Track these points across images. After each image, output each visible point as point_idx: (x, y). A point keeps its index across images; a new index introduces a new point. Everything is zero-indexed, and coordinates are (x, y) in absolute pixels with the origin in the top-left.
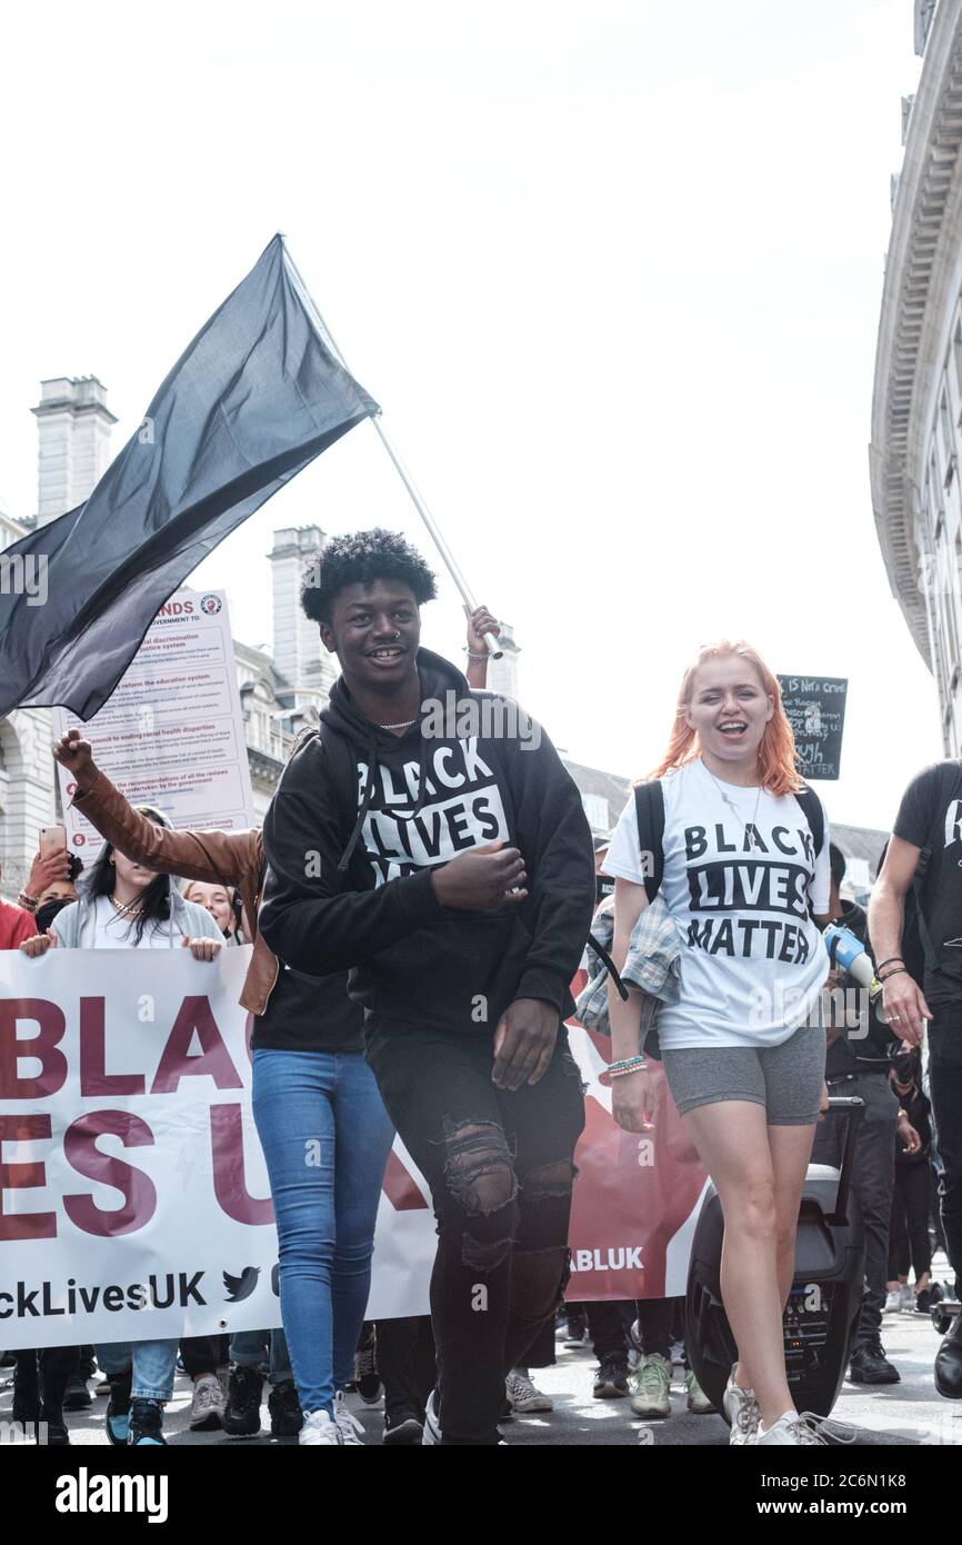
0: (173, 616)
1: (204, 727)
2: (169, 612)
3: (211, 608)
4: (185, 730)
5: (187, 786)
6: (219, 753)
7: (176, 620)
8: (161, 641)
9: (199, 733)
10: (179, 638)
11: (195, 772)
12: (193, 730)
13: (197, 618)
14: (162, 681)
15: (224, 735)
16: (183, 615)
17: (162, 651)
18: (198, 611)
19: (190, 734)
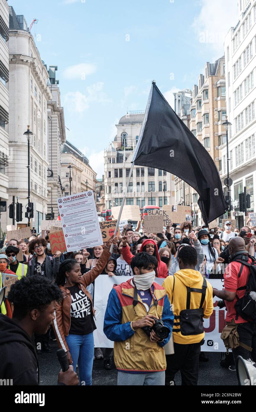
0: (82, 197)
1: (91, 220)
2: (81, 196)
3: (90, 195)
4: (87, 221)
5: (88, 233)
6: (94, 226)
7: (83, 198)
8: (81, 203)
9: (90, 222)
10: (84, 202)
11: (90, 230)
12: (88, 221)
13: (87, 197)
14: (81, 211)
15: (95, 222)
16: (84, 197)
17: (81, 205)
18: (87, 196)
19: (88, 222)
